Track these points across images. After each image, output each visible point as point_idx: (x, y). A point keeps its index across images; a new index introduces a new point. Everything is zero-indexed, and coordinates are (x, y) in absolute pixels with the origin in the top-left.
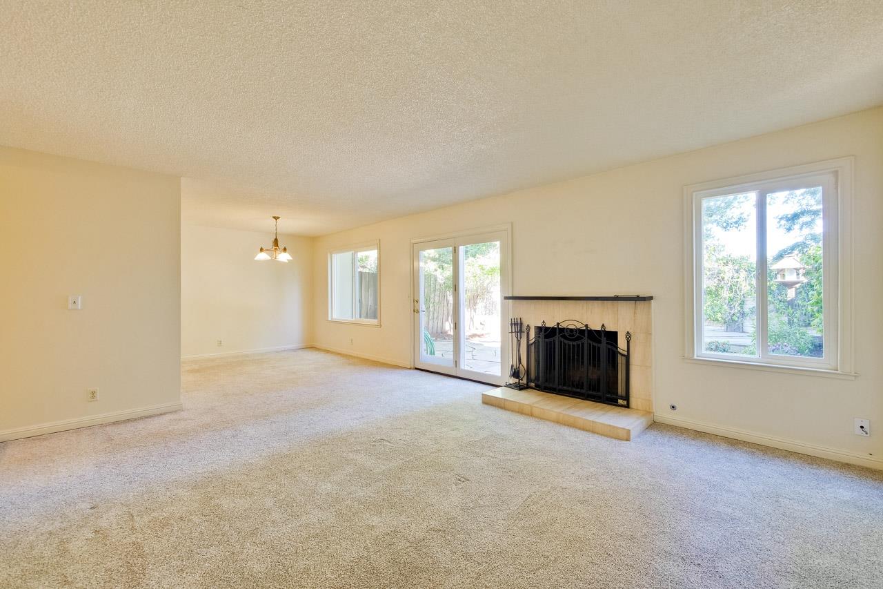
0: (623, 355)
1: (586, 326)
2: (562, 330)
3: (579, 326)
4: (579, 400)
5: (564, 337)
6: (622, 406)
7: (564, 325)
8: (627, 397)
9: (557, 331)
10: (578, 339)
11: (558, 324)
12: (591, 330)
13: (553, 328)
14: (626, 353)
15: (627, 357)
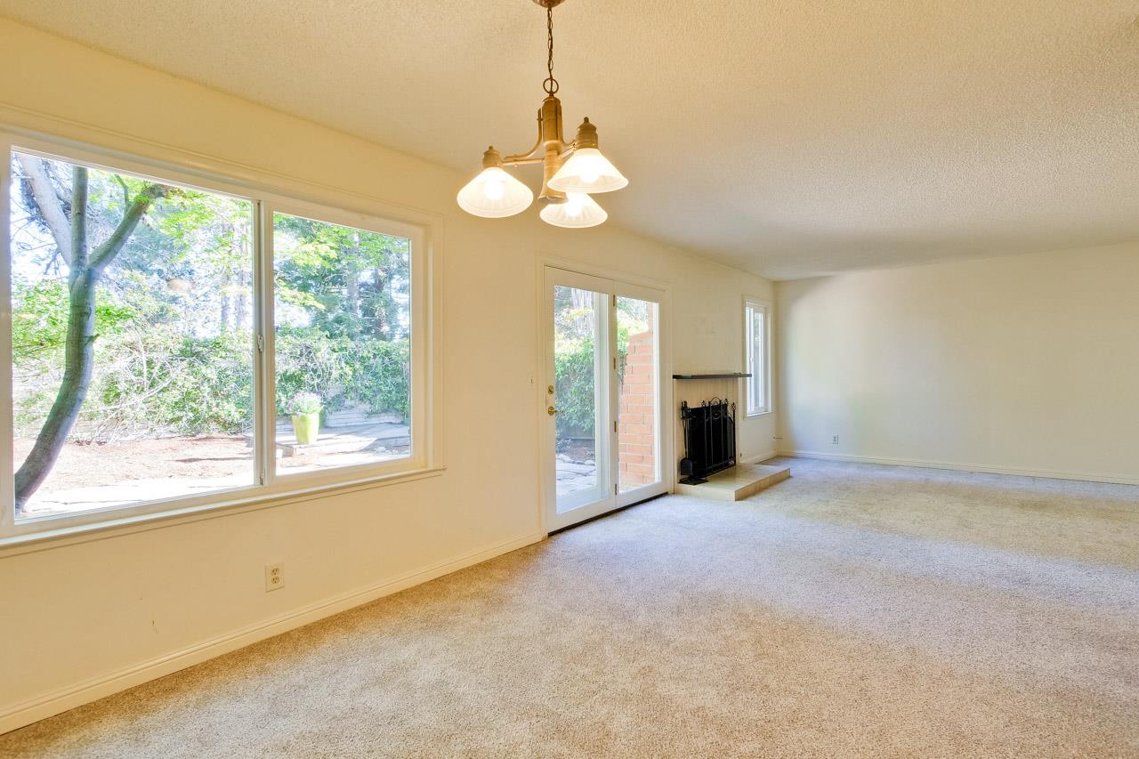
6: (734, 465)
8: (734, 457)
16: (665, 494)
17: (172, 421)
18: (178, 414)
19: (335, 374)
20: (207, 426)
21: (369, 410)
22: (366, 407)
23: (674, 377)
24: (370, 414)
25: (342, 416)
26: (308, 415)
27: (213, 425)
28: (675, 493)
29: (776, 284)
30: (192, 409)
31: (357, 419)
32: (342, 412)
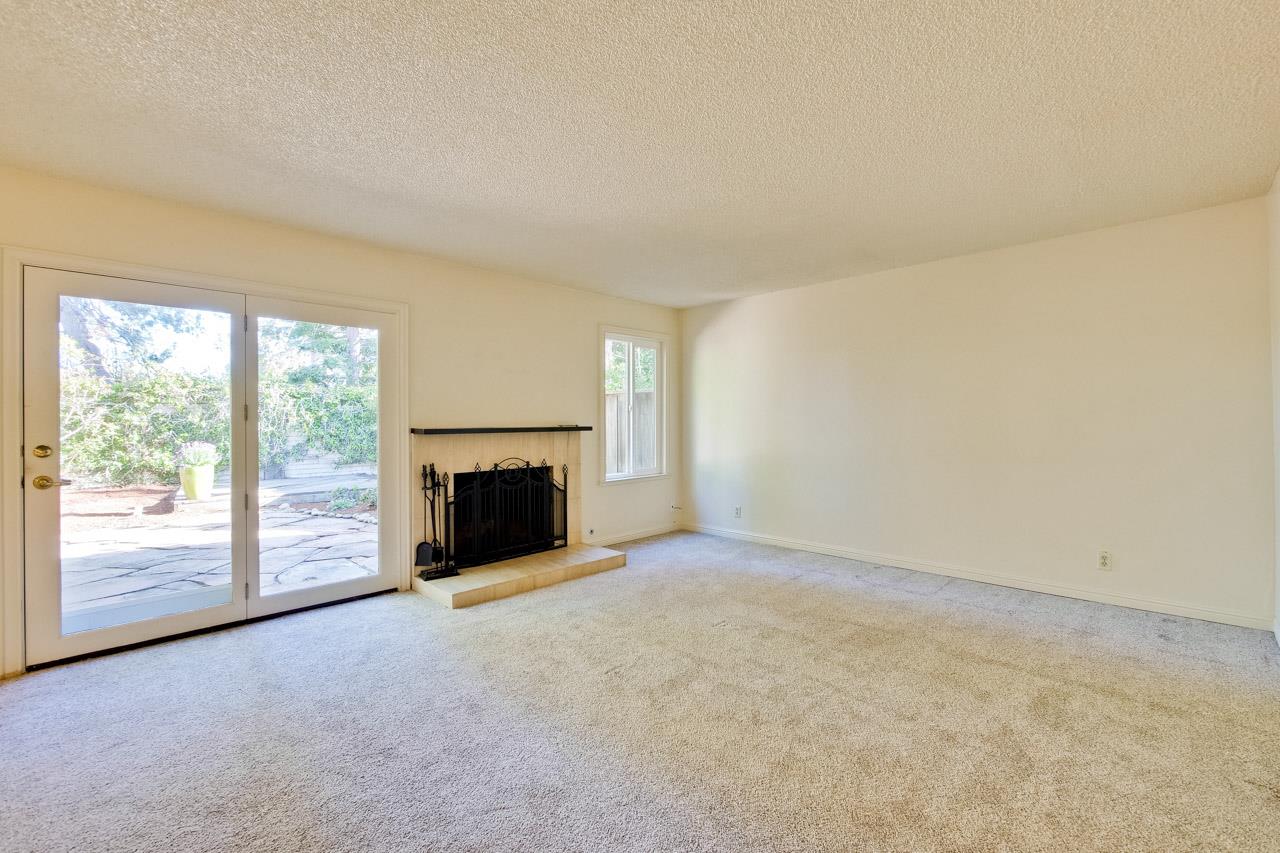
0: (560, 490)
1: (528, 463)
2: (503, 472)
3: (522, 465)
4: (537, 554)
5: (505, 481)
6: (561, 546)
7: (504, 466)
8: (564, 536)
9: (497, 474)
10: (522, 479)
11: (496, 465)
12: (534, 468)
13: (490, 472)
14: (562, 488)
15: (565, 492)
16: (394, 590)
17: (97, 470)
18: (103, 462)
19: (293, 420)
20: (140, 476)
21: (337, 460)
22: (335, 456)
23: (413, 431)
24: (338, 465)
25: (305, 467)
26: (195, 469)
27: (146, 475)
28: (411, 589)
29: (679, 313)
30: (120, 459)
31: (324, 471)
32: (305, 462)
